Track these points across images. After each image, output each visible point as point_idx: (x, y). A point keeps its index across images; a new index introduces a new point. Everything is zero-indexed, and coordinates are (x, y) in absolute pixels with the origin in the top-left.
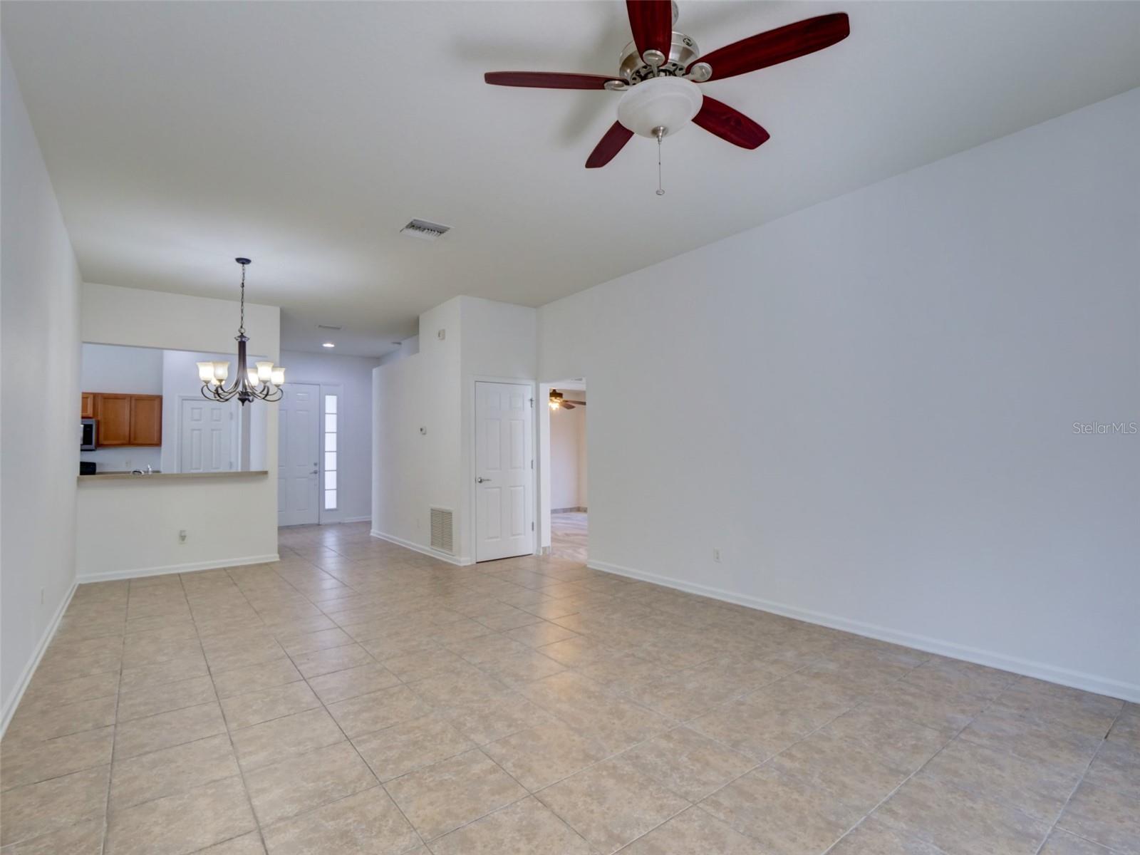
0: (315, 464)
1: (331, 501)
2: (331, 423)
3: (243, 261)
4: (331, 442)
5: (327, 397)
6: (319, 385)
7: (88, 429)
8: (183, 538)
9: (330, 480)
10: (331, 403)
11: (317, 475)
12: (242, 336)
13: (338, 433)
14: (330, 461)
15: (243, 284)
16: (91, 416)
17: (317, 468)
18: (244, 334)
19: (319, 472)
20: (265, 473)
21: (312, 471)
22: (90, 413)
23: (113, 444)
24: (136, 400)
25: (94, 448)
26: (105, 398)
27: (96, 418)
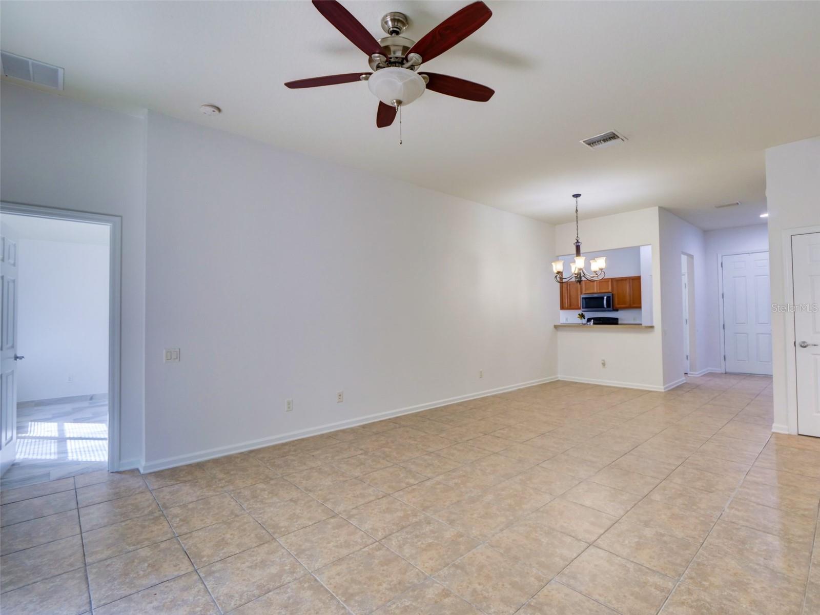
3: (577, 196)
8: (604, 364)
12: (578, 242)
15: (577, 210)
18: (579, 241)
20: (652, 327)
22: (610, 290)
23: (622, 307)
24: (632, 280)
25: (612, 309)
26: (617, 281)
27: (613, 293)
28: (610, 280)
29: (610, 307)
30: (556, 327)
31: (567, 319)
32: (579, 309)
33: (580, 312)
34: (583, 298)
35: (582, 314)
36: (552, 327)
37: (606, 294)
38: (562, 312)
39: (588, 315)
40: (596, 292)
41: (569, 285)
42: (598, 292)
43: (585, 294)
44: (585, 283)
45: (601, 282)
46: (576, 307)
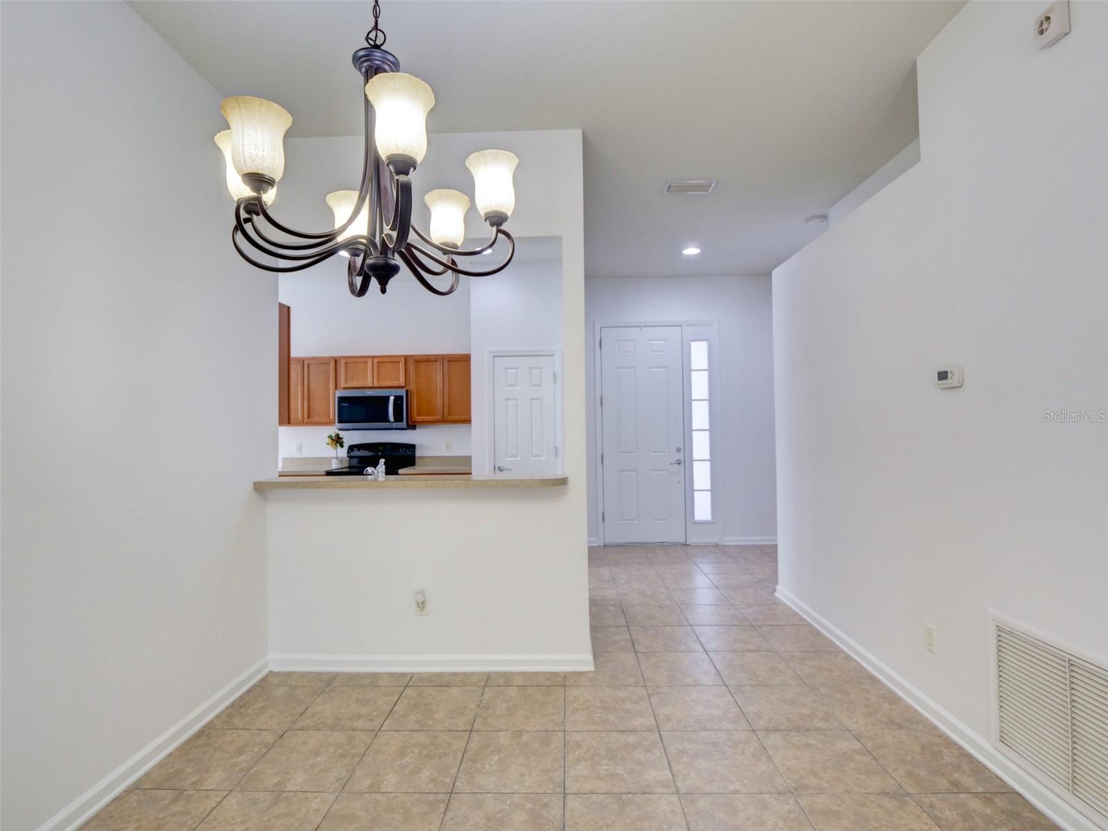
0: (679, 450)
1: (703, 509)
2: (700, 386)
4: (700, 416)
5: (693, 344)
6: (681, 326)
7: (399, 402)
8: (421, 605)
9: (702, 475)
10: (699, 354)
11: (682, 465)
13: (711, 401)
14: (701, 446)
16: (404, 385)
17: (680, 456)
19: (684, 461)
20: (563, 482)
21: (675, 460)
22: (402, 382)
23: (426, 420)
24: (448, 361)
25: (405, 426)
26: (416, 362)
27: (407, 388)
28: (403, 360)
29: (402, 421)
30: (261, 488)
31: (300, 449)
32: (332, 423)
33: (333, 430)
34: (341, 399)
35: (338, 435)
36: (249, 487)
37: (393, 390)
38: (284, 431)
39: (353, 437)
40: (371, 385)
41: (308, 365)
42: (375, 386)
43: (345, 388)
44: (346, 363)
45: (382, 362)
46: (324, 420)
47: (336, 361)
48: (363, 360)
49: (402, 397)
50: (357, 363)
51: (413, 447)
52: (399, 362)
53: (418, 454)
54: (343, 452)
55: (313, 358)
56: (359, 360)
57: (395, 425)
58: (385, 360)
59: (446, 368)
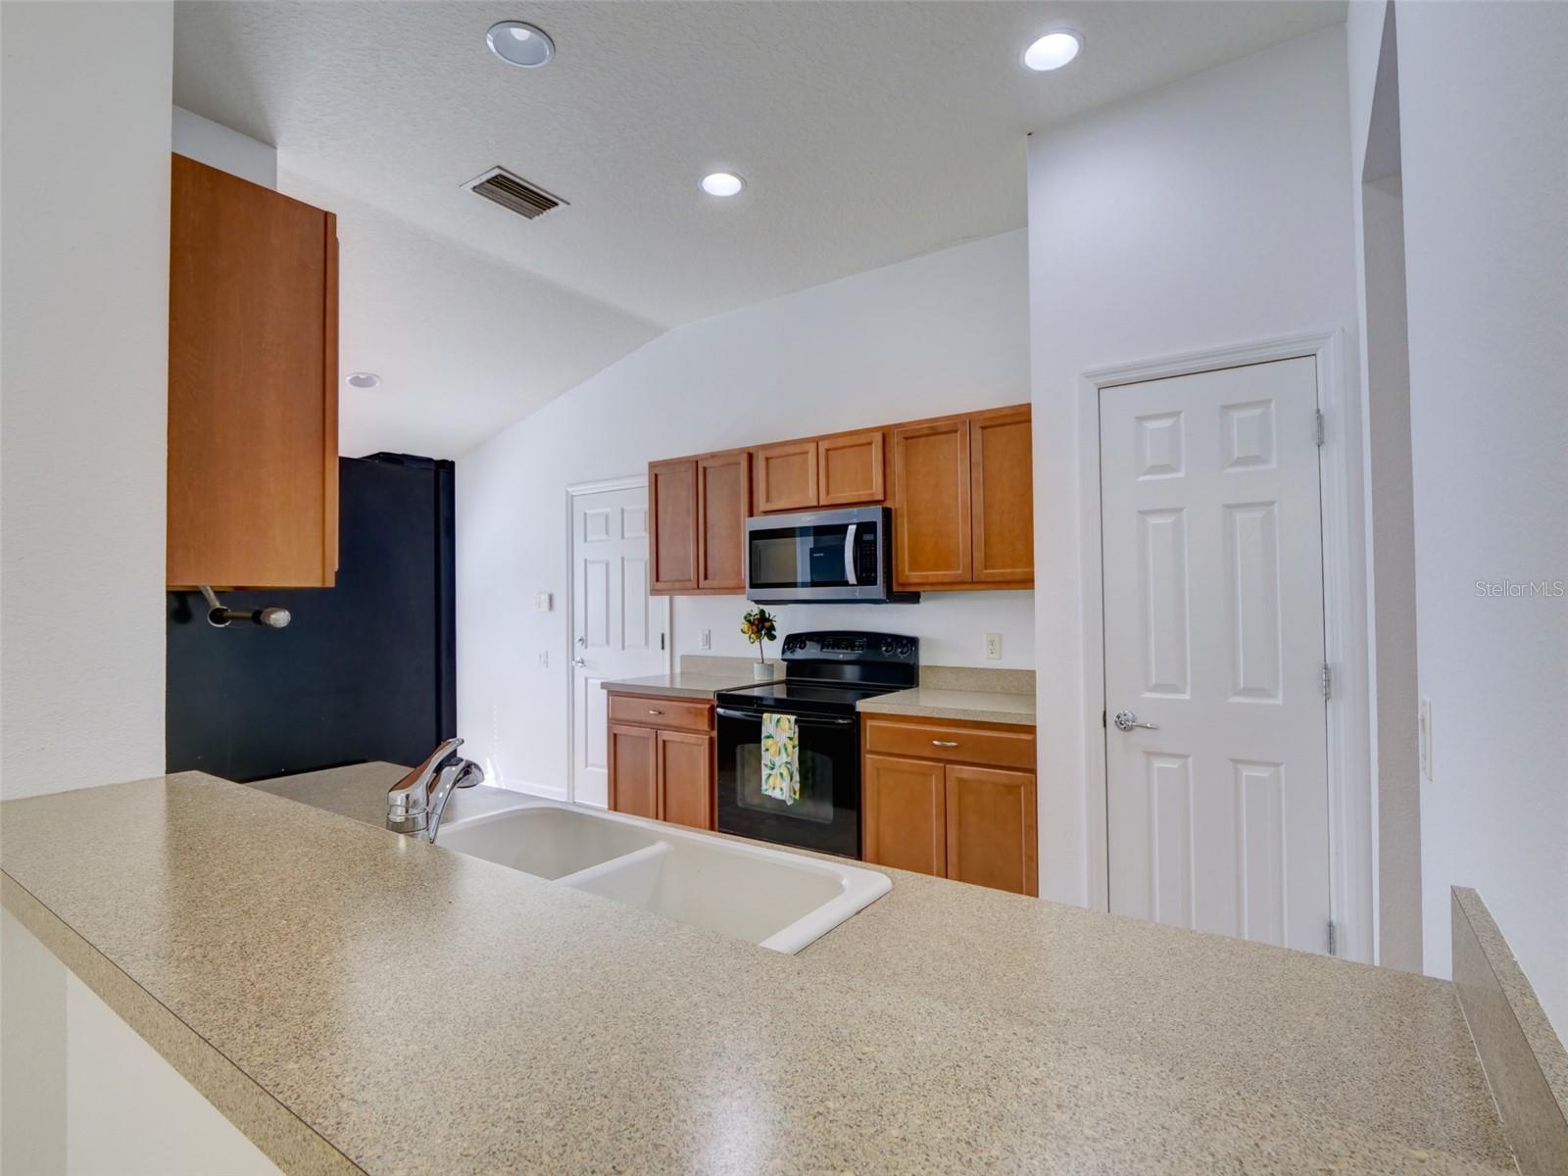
7: (868, 540)
16: (879, 499)
22: (874, 487)
23: (931, 580)
24: (983, 428)
25: (882, 596)
26: (906, 438)
27: (888, 504)
28: (879, 438)
29: (874, 584)
32: (743, 588)
33: (747, 603)
34: (756, 537)
35: (758, 613)
37: (856, 511)
39: (798, 618)
40: (815, 504)
41: (705, 469)
42: (821, 503)
43: (766, 513)
44: (767, 459)
45: (836, 449)
46: (732, 583)
47: (750, 457)
48: (798, 449)
49: (874, 524)
50: (789, 455)
51: (911, 643)
52: (870, 444)
53: (925, 658)
54: (773, 650)
55: (713, 456)
56: (791, 449)
57: (859, 592)
58: (841, 442)
59: (977, 447)
